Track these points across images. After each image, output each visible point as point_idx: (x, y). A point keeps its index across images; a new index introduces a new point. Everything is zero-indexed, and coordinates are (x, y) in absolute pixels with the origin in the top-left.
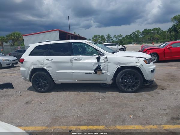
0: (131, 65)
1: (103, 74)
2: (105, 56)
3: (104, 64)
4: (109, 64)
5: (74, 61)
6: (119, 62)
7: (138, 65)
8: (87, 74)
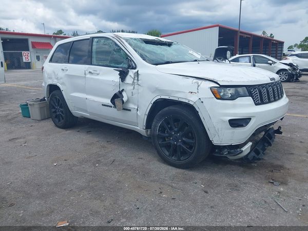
0: (179, 98)
1: (130, 110)
2: (136, 70)
3: (132, 87)
4: (141, 90)
5: (88, 76)
6: (157, 86)
7: (192, 99)
8: (104, 105)
